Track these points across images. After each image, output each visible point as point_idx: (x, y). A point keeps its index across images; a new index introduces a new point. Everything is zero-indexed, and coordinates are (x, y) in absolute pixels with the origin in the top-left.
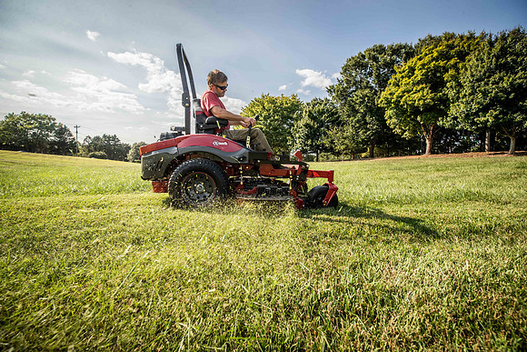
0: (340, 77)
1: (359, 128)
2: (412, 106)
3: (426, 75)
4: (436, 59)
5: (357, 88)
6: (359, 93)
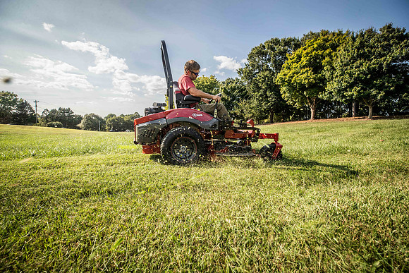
0: (247, 62)
1: (262, 100)
2: (300, 84)
3: (309, 60)
4: (316, 49)
5: (260, 70)
6: (261, 74)
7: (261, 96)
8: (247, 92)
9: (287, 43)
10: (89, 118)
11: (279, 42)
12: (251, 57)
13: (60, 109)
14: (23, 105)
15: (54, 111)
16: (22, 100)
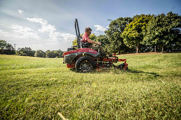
0: (109, 28)
1: (115, 44)
2: (132, 37)
4: (139, 22)
5: (114, 31)
6: (115, 33)
7: (115, 42)
8: (108, 41)
9: (126, 20)
10: (38, 52)
11: (123, 19)
12: (110, 25)
13: (26, 48)
14: (9, 46)
15: (23, 49)
16: (8, 44)
